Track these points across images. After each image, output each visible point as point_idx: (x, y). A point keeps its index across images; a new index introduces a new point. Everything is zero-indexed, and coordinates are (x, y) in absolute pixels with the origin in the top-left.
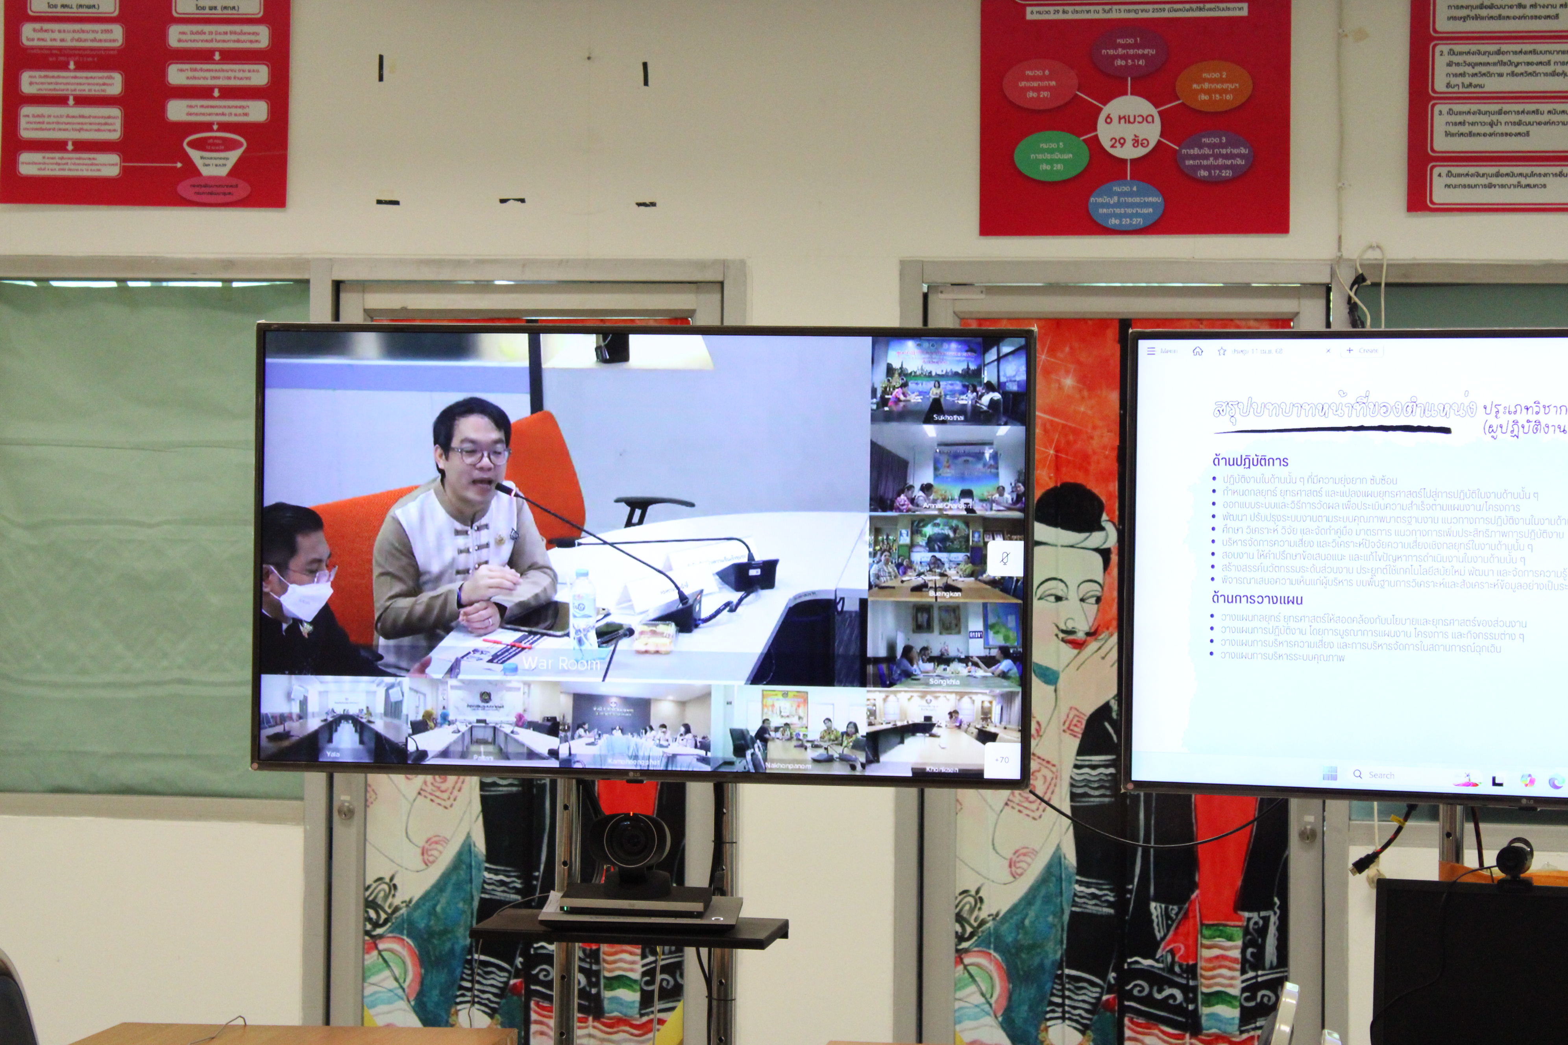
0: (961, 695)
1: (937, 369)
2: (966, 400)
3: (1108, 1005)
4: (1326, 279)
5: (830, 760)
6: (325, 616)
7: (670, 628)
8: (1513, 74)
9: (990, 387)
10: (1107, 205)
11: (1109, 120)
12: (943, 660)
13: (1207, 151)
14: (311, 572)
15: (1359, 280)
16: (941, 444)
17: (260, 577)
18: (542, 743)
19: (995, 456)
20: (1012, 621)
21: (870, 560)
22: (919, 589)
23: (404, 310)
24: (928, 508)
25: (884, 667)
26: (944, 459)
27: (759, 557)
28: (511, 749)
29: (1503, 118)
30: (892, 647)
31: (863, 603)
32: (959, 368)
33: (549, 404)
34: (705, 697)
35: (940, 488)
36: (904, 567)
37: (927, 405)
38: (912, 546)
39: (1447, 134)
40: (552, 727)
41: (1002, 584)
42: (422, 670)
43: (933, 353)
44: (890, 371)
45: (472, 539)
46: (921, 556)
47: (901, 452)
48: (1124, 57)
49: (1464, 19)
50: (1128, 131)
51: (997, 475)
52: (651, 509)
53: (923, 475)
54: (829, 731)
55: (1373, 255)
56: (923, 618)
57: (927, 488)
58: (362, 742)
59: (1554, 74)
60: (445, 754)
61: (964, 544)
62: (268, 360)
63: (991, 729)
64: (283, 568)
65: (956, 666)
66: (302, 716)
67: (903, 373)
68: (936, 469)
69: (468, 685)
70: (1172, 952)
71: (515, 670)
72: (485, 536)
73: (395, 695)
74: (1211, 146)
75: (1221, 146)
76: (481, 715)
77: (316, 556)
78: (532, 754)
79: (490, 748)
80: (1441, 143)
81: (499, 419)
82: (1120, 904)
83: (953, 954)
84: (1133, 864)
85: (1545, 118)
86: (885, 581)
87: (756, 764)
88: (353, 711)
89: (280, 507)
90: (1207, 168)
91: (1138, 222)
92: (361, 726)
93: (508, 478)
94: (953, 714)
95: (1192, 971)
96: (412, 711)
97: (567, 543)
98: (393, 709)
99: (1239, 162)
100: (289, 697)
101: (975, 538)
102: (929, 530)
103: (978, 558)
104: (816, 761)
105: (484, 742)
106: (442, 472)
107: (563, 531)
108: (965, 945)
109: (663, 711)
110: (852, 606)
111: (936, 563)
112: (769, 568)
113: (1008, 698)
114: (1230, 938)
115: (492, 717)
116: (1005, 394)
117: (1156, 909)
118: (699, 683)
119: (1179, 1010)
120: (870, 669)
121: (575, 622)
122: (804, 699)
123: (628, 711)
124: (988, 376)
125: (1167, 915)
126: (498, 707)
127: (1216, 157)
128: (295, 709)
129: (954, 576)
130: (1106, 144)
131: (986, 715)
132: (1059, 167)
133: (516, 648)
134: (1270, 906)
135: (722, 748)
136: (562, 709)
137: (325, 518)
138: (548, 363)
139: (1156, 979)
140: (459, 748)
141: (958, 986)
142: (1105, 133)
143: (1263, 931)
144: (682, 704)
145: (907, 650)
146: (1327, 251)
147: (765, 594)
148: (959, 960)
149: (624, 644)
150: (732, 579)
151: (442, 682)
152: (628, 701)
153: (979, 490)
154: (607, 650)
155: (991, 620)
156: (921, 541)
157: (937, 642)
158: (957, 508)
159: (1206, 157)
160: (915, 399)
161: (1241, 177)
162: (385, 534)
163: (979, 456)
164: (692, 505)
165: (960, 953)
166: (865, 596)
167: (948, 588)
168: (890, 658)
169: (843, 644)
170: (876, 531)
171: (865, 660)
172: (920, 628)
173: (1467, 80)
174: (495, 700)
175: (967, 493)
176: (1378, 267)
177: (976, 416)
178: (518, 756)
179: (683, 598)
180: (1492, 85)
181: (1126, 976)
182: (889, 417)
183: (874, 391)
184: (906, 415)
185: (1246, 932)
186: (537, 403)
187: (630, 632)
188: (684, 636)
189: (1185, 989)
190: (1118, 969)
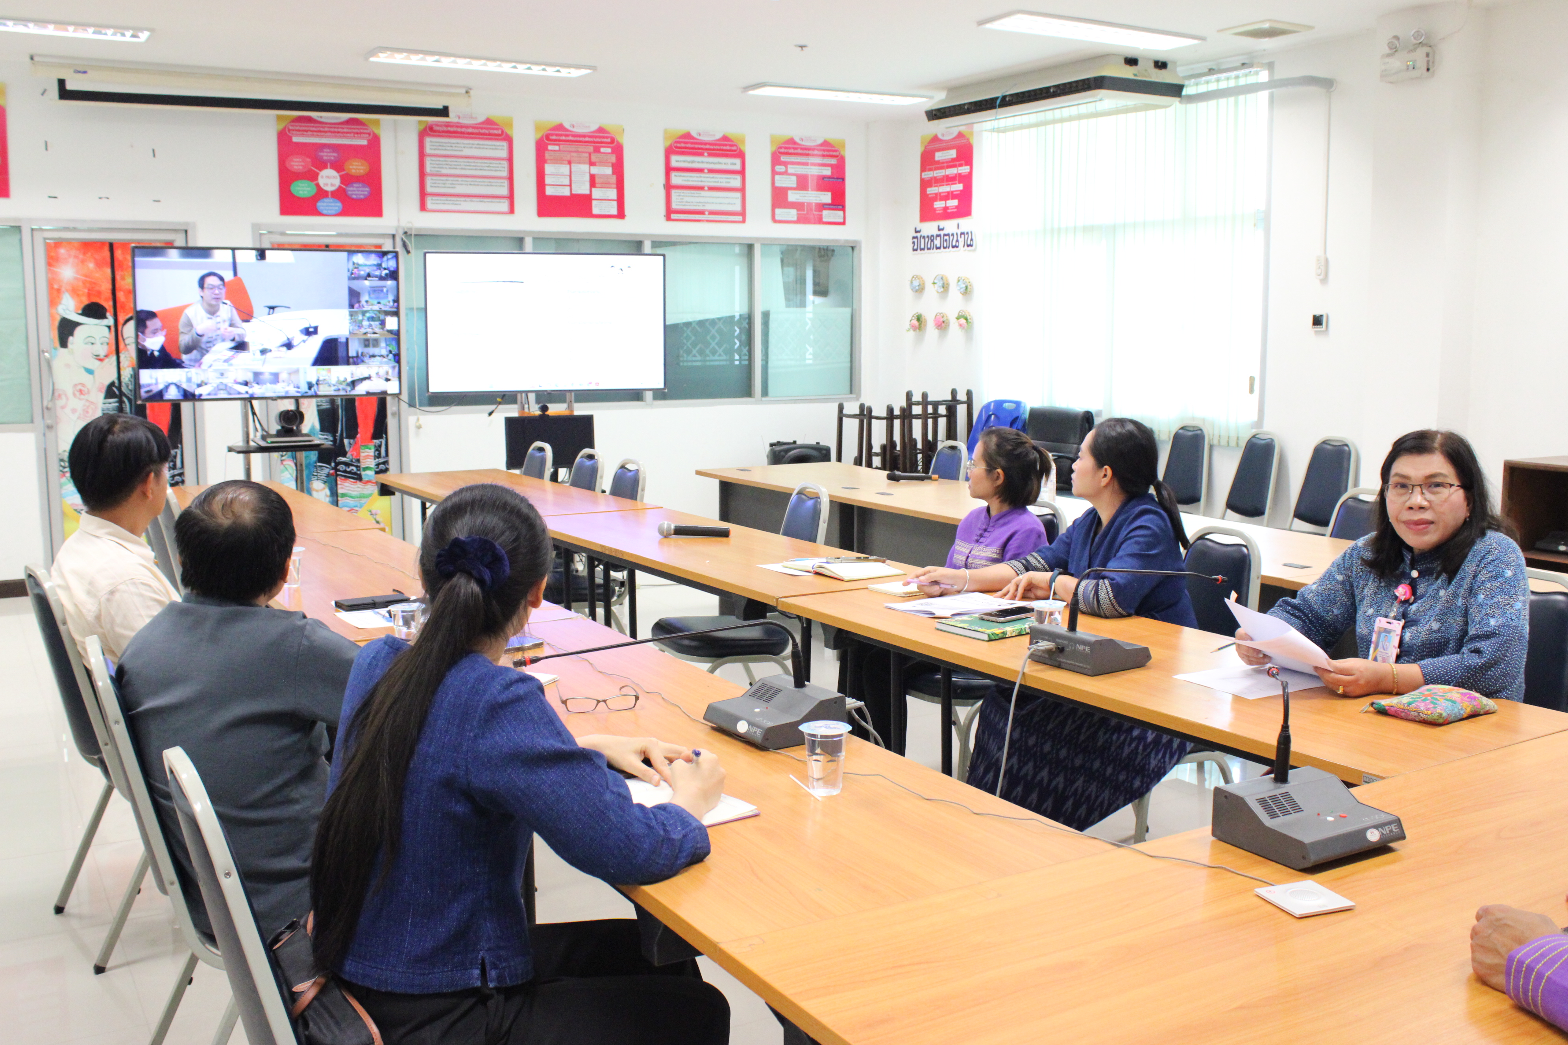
0: (379, 367)
1: (368, 263)
2: (377, 273)
3: (332, 474)
4: (394, 232)
5: (339, 390)
6: (163, 350)
7: (285, 349)
8: (450, 168)
9: (385, 269)
10: (323, 206)
11: (322, 177)
12: (374, 356)
13: (355, 189)
14: (155, 332)
15: (406, 233)
16: (371, 287)
17: (137, 337)
18: (243, 389)
19: (387, 291)
20: (394, 343)
21: (349, 325)
22: (365, 334)
23: (60, 238)
24: (366, 308)
25: (355, 359)
26: (371, 292)
27: (313, 325)
28: (232, 392)
29: (447, 182)
30: (357, 353)
31: (347, 339)
32: (375, 262)
33: (239, 274)
34: (297, 371)
35: (371, 301)
36: (360, 327)
37: (366, 275)
38: (362, 320)
39: (432, 187)
40: (246, 384)
41: (390, 332)
42: (199, 366)
43: (367, 258)
44: (354, 263)
45: (215, 320)
46: (366, 323)
47: (358, 290)
48: (327, 156)
49: (435, 149)
50: (329, 181)
51: (387, 297)
52: (276, 309)
53: (364, 298)
54: (338, 380)
55: (409, 225)
56: (367, 343)
57: (367, 302)
58: (179, 392)
59: (462, 169)
60: (209, 394)
61: (378, 319)
62: (137, 259)
63: (389, 377)
64: (143, 333)
65: (378, 358)
66: (156, 384)
67: (358, 264)
68: (369, 295)
69: (216, 370)
70: (352, 455)
71: (231, 365)
72: (218, 319)
73: (189, 375)
74: (357, 187)
75: (359, 187)
76: (221, 380)
77: (155, 327)
78: (239, 393)
79: (225, 392)
80: (429, 189)
81: (222, 279)
82: (335, 441)
83: (279, 462)
84: (337, 426)
85: (460, 183)
86: (355, 332)
87: (315, 392)
88: (175, 381)
89: (142, 311)
90: (356, 195)
91: (334, 212)
92: (178, 387)
93: (226, 298)
94: (377, 374)
95: (358, 461)
96: (196, 380)
97: (247, 321)
98: (189, 380)
99: (366, 193)
100: (151, 377)
101: (382, 317)
102: (368, 315)
103: (383, 323)
104: (335, 390)
105: (222, 389)
106: (202, 297)
107: (246, 318)
108: (283, 458)
109: (283, 376)
110: (343, 340)
111: (370, 325)
112: (316, 328)
113: (394, 367)
114: (370, 449)
115: (225, 381)
116: (390, 271)
117: (346, 441)
118: (295, 367)
119: (355, 474)
120: (351, 360)
121: (251, 347)
122: (329, 371)
123: (272, 377)
124: (384, 265)
125: (350, 443)
126: (227, 378)
127: (358, 191)
128: (154, 381)
129: (377, 330)
130: (322, 185)
131: (387, 373)
132: (306, 192)
133: (233, 357)
134: (382, 438)
135: (304, 388)
136: (249, 377)
137: (158, 314)
138: (238, 260)
139: (347, 464)
140: (213, 392)
141: (282, 472)
142: (322, 181)
143: (380, 446)
144: (290, 374)
145: (362, 354)
146: (394, 223)
147: (314, 337)
148: (282, 463)
149: (268, 355)
150: (304, 332)
151: (207, 370)
152: (272, 374)
153: (383, 302)
154: (264, 357)
155: (388, 343)
156: (365, 318)
157: (372, 350)
158: (376, 307)
159: (354, 191)
160: (362, 273)
161: (367, 199)
162: (183, 320)
163: (382, 291)
164: (289, 308)
165: (282, 461)
166: (348, 336)
167: (375, 333)
168: (357, 357)
169: (341, 353)
170: (351, 315)
171: (348, 357)
172: (367, 346)
173: (436, 169)
174: (226, 375)
175: (379, 303)
176: (411, 229)
177: (381, 278)
178: (235, 394)
179: (288, 339)
180: (444, 171)
181: (337, 464)
182: (354, 279)
183: (349, 271)
184: (358, 278)
185: (375, 446)
186: (235, 274)
187: (271, 351)
188: (289, 351)
189: (357, 467)
190: (335, 462)
